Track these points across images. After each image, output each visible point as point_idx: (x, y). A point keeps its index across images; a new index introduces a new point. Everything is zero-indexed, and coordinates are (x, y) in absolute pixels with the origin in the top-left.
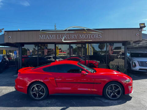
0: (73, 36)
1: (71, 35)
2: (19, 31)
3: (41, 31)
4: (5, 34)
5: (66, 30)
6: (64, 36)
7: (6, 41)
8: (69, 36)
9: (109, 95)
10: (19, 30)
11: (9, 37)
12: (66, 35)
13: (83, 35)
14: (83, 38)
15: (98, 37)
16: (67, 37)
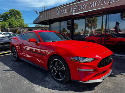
8: (79, 7)
11: (41, 17)
12: (75, 7)
13: (94, 2)
14: (94, 6)
15: (114, 1)
16: (77, 8)
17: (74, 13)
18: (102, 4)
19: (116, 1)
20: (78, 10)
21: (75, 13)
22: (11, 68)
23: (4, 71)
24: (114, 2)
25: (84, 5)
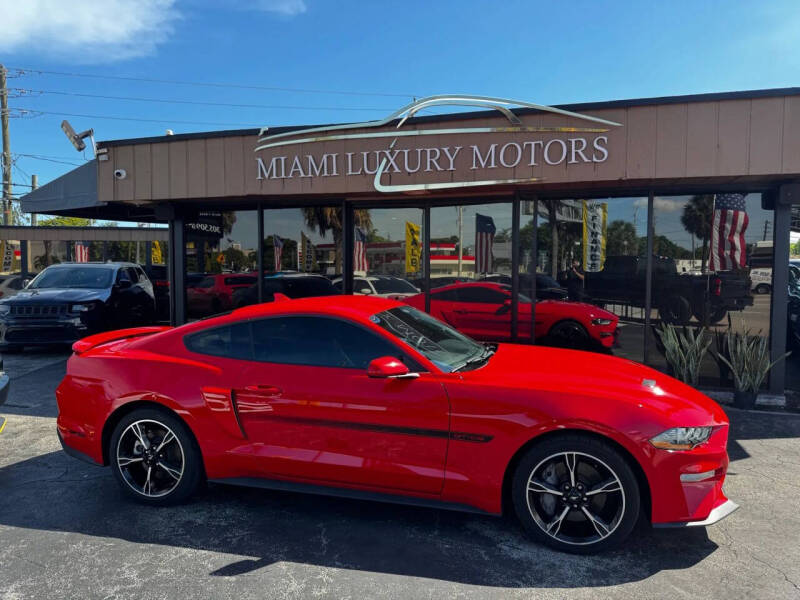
0: (433, 154)
1: (424, 153)
2: (168, 139)
3: (266, 133)
4: (103, 158)
5: (392, 125)
6: (383, 155)
7: (105, 196)
8: (412, 155)
9: (547, 519)
10: (171, 133)
11: (118, 174)
12: (392, 154)
13: (493, 147)
14: (493, 166)
15: (587, 157)
16: (399, 160)
17: (382, 183)
18: (533, 163)
19: (595, 160)
20: (408, 170)
21: (390, 184)
22: (241, 554)
23: (215, 573)
24: (586, 160)
25: (442, 152)
